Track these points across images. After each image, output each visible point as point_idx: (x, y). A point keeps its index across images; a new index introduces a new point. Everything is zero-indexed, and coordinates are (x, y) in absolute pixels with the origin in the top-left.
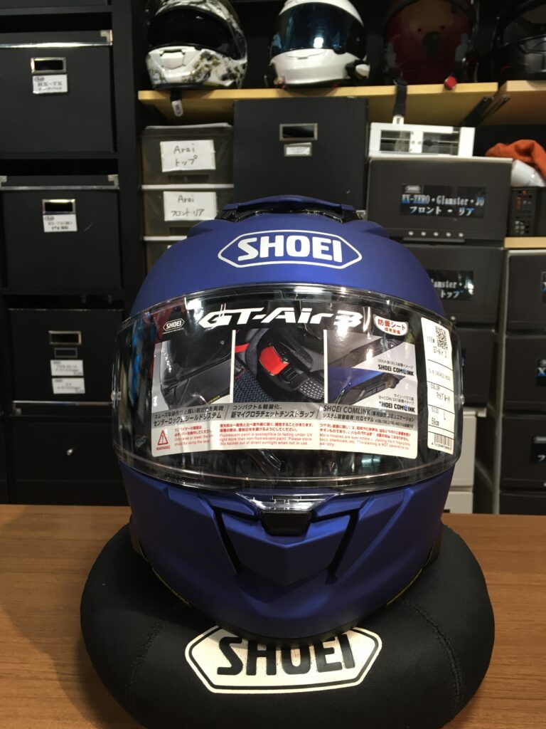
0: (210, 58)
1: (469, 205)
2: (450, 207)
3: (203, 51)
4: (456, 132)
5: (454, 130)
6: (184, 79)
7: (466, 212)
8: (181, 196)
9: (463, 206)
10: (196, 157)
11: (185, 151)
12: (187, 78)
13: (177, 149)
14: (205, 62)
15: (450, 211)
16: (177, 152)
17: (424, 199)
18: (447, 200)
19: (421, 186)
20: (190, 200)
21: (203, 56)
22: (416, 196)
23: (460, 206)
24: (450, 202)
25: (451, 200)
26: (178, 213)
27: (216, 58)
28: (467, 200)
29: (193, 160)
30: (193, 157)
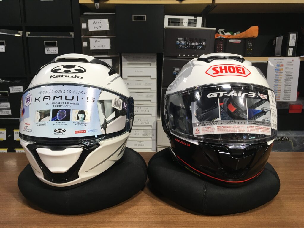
1: (200, 45)
2: (193, 46)
4: (196, 18)
5: (195, 18)
7: (199, 48)
8: (96, 40)
9: (198, 45)
10: (102, 25)
11: (97, 23)
13: (94, 22)
15: (193, 47)
16: (94, 23)
17: (184, 43)
18: (192, 43)
19: (183, 38)
20: (100, 42)
22: (181, 42)
23: (197, 45)
24: (193, 44)
25: (194, 43)
26: (95, 47)
28: (199, 43)
29: (101, 27)
30: (100, 26)
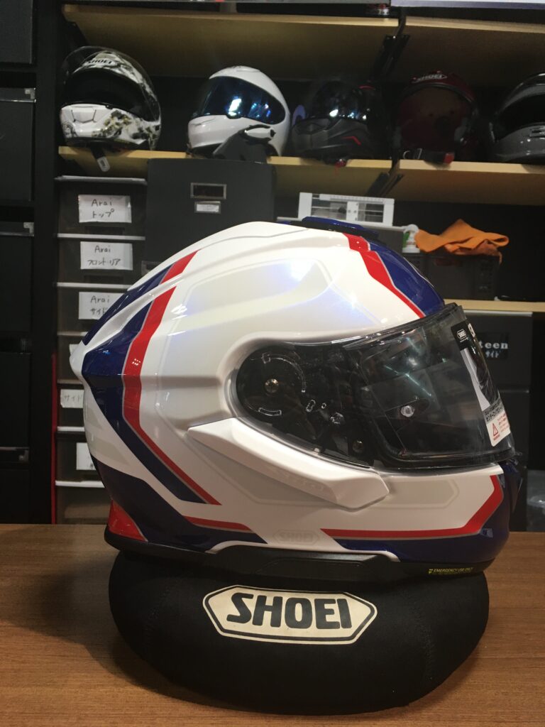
0: (121, 117)
3: (114, 110)
6: (94, 134)
8: (97, 246)
11: (102, 205)
12: (98, 134)
14: (116, 120)
16: (94, 205)
20: (106, 250)
21: (113, 115)
26: (94, 262)
27: (127, 117)
29: (110, 213)
30: (110, 211)
